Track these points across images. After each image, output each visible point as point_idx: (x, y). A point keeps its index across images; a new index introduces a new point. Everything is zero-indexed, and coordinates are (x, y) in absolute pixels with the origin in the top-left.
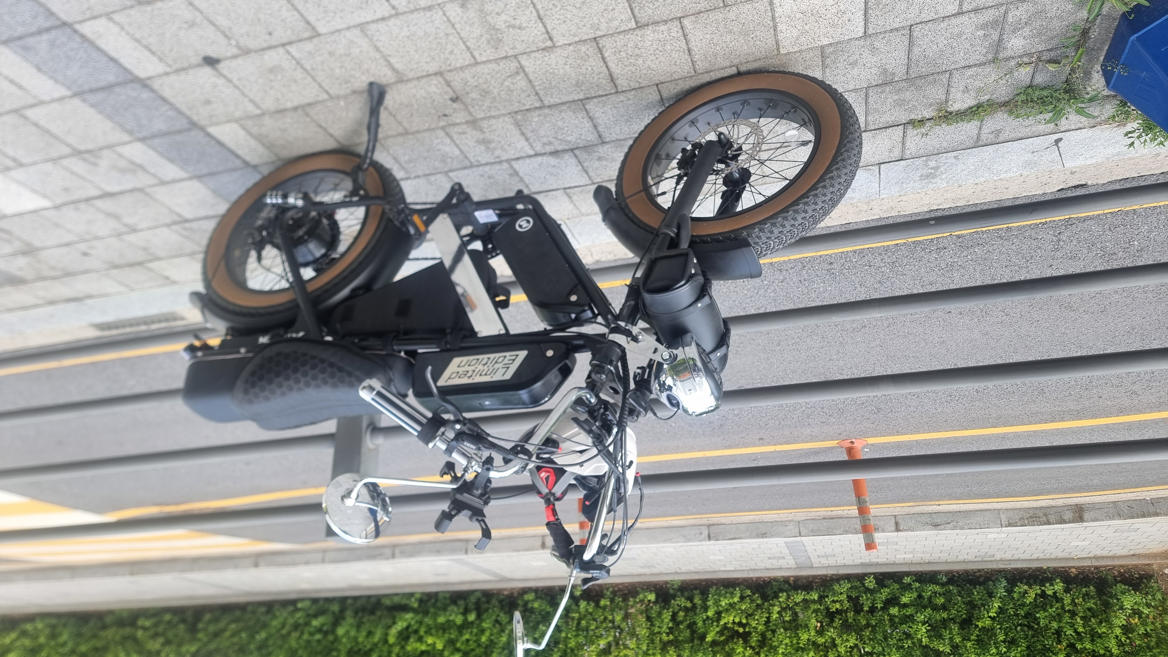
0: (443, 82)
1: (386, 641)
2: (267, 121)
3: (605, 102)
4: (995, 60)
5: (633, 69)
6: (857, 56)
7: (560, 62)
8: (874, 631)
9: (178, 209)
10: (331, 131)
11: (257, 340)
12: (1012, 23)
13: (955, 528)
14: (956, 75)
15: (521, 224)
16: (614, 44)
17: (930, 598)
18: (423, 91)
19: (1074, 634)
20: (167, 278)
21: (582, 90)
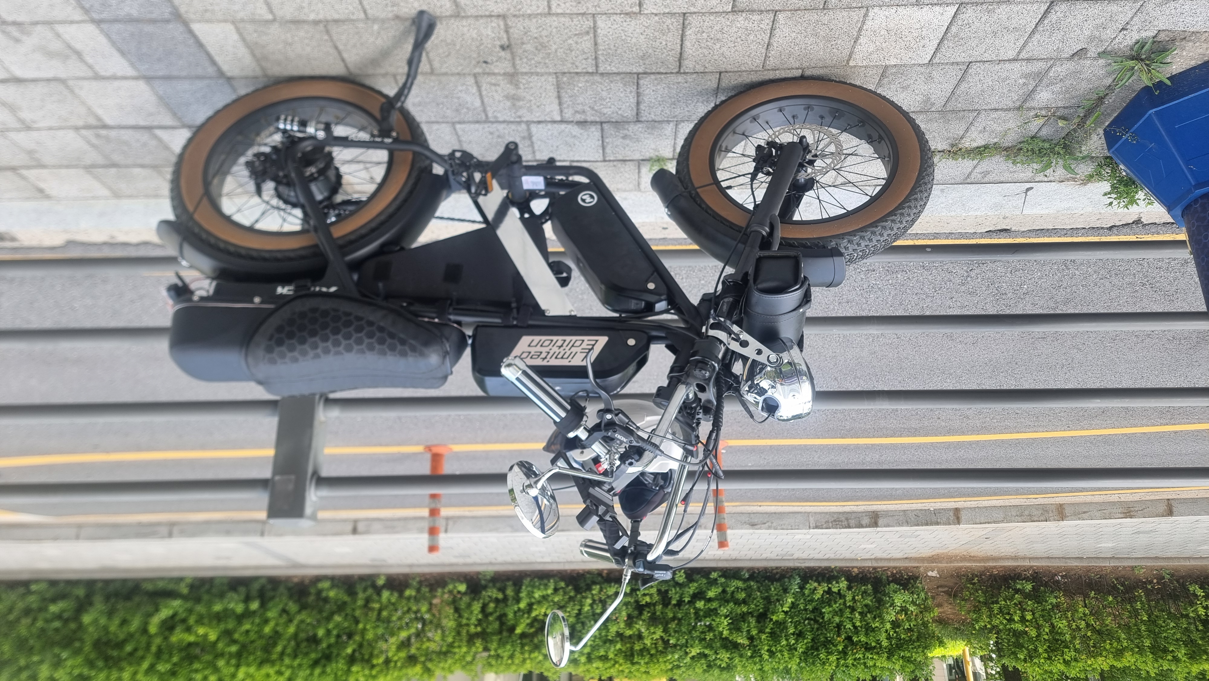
0: (502, 27)
1: (144, 630)
2: (275, 30)
3: (662, 80)
4: (1019, 108)
5: (706, 53)
6: (912, 81)
7: (638, 30)
8: (679, 624)
9: (100, 112)
10: (345, 55)
11: (275, 290)
12: (1051, 77)
13: (769, 528)
14: (983, 115)
15: (584, 197)
16: (702, 23)
17: (733, 592)
18: (476, 31)
19: (852, 628)
20: (41, 191)
21: (644, 64)
